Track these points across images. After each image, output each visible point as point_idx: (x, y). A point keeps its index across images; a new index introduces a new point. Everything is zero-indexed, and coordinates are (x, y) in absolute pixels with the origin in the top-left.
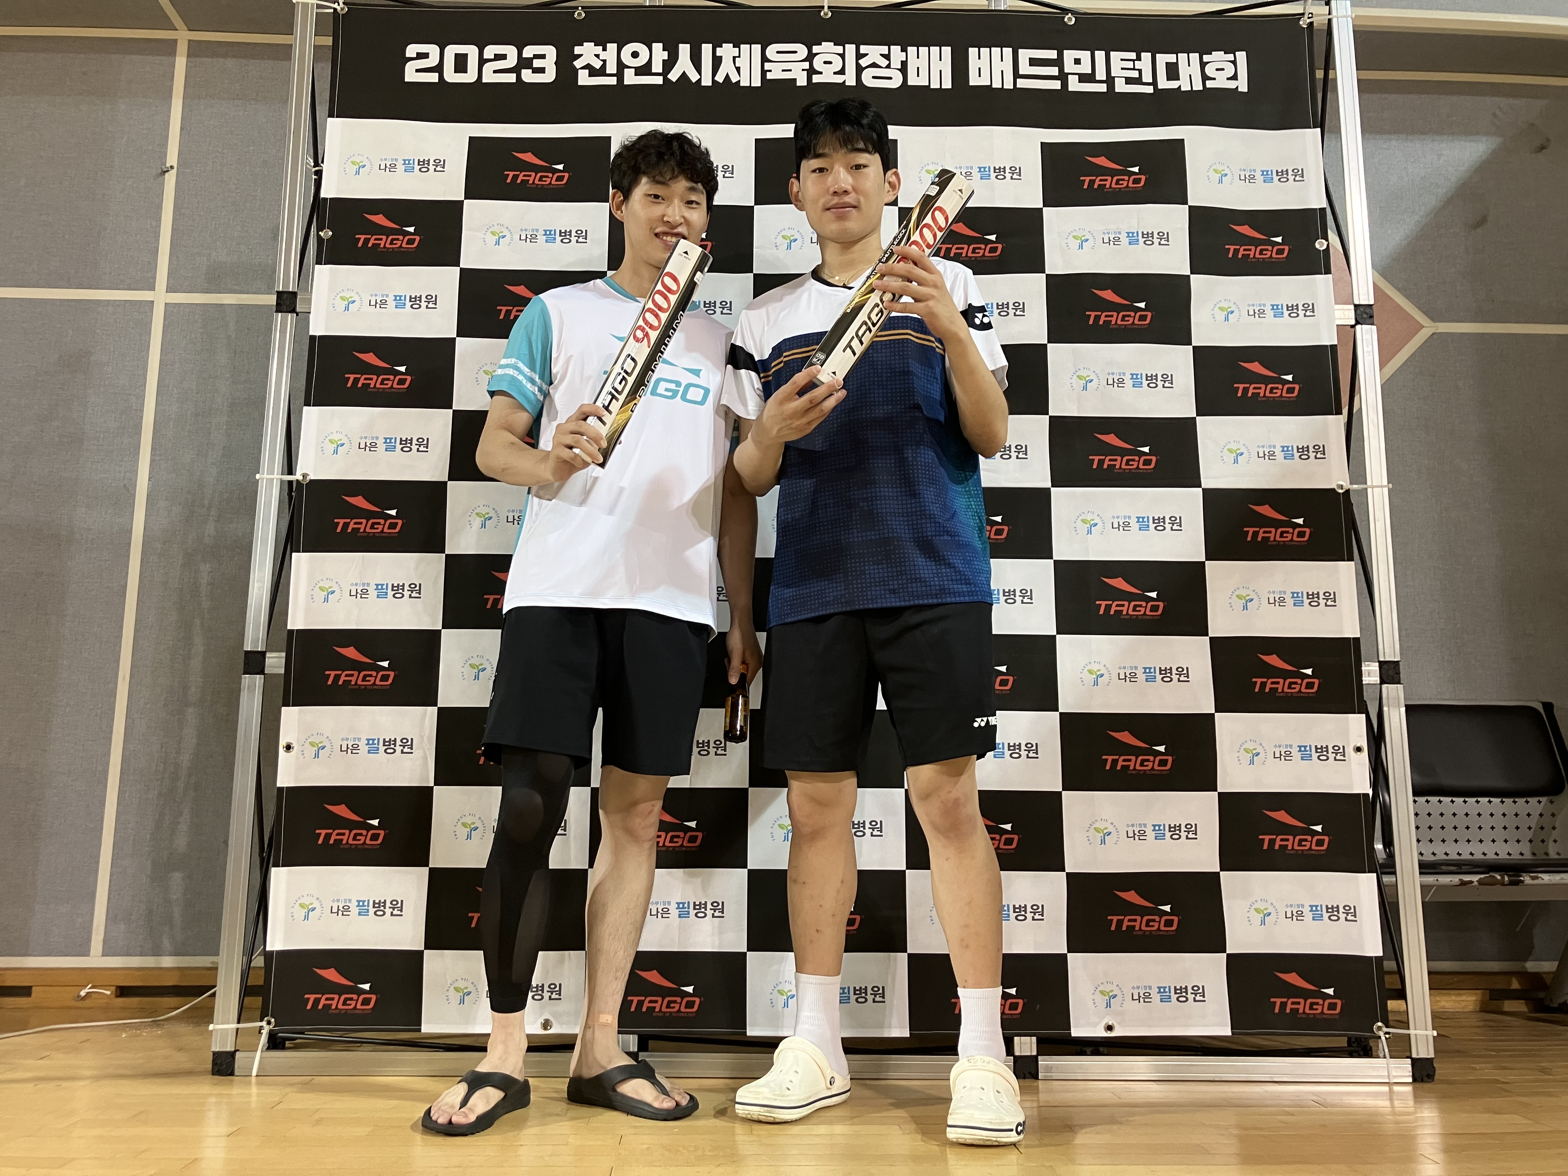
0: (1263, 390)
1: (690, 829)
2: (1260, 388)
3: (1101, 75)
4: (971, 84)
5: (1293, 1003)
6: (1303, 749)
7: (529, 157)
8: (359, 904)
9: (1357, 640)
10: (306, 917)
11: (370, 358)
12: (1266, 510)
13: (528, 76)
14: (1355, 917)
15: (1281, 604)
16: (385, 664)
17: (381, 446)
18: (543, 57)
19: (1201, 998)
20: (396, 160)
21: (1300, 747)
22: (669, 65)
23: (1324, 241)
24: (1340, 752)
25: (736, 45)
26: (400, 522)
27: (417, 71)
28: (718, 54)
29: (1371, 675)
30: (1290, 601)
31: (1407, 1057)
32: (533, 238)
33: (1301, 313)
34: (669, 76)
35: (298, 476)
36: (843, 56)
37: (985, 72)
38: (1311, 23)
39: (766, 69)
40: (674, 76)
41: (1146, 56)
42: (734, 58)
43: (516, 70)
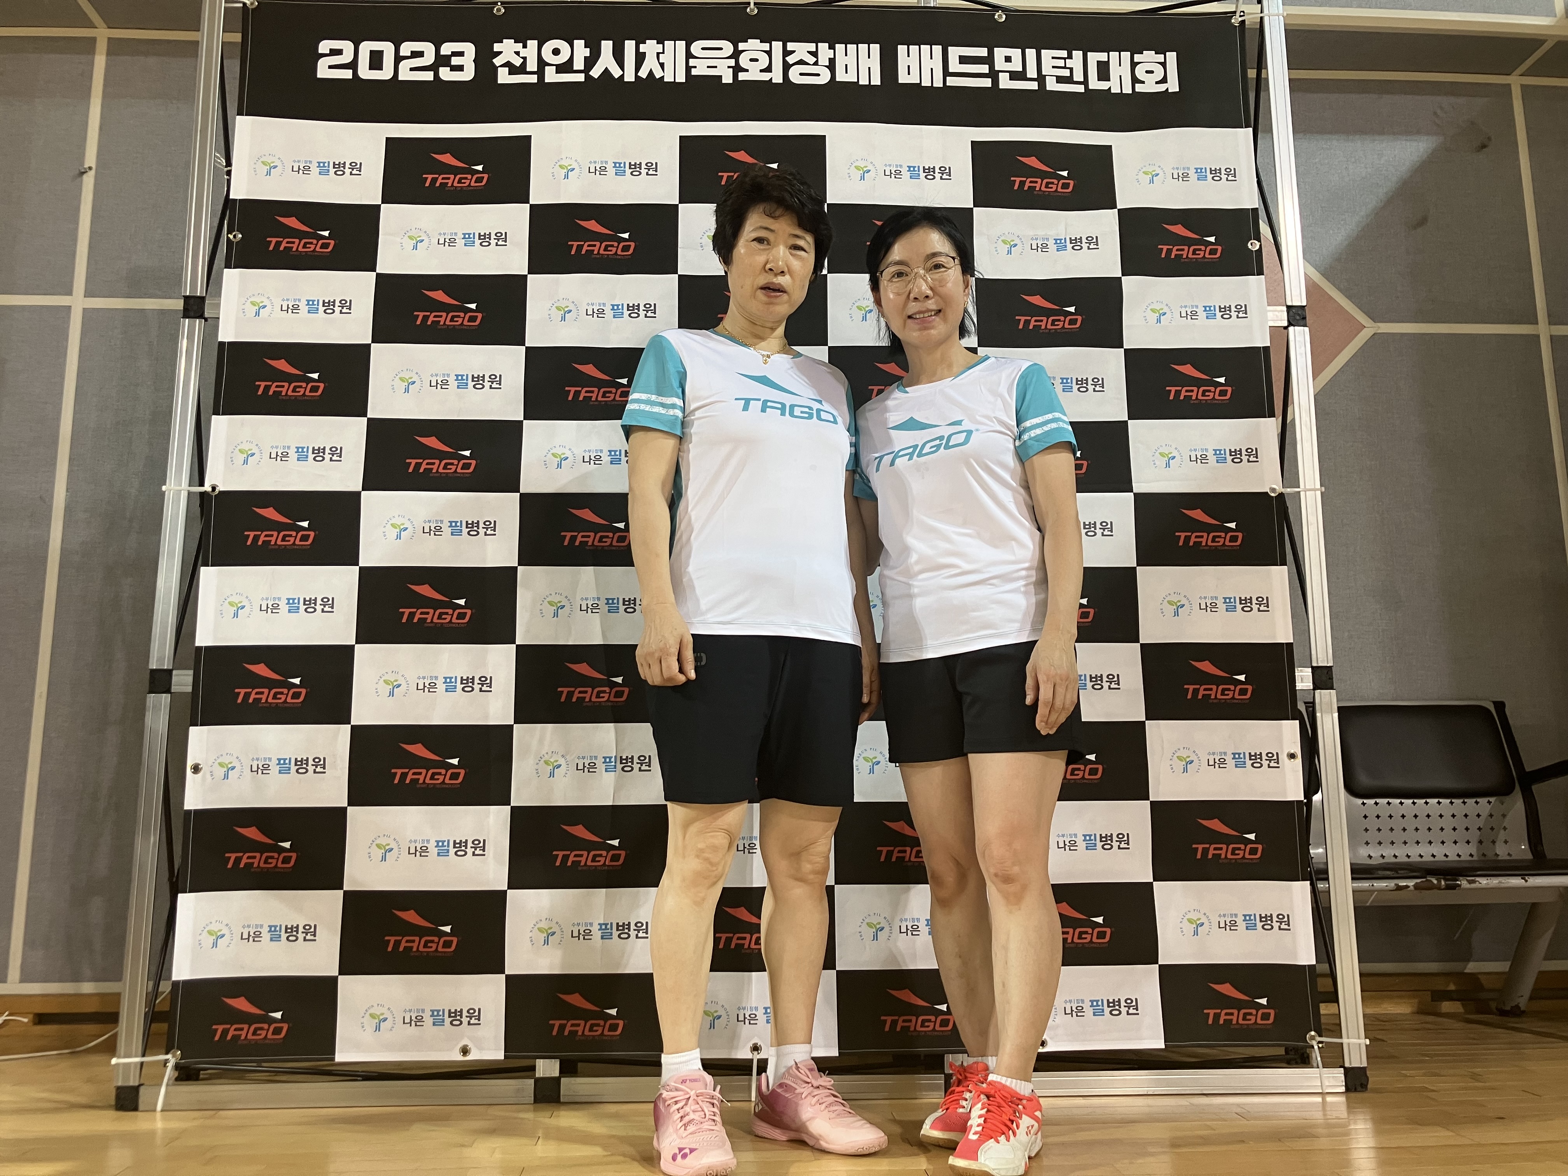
0: (1196, 393)
1: (613, 847)
2: (1192, 391)
3: (1032, 73)
4: (901, 81)
5: (1226, 1014)
6: (1237, 756)
7: (447, 159)
8: (271, 929)
9: (1290, 645)
10: (215, 945)
11: (282, 365)
12: (1197, 514)
13: (445, 74)
14: (1289, 926)
15: (1213, 610)
16: (297, 681)
17: (293, 455)
18: (461, 54)
19: (1135, 1011)
20: (310, 162)
21: (1234, 754)
22: (590, 62)
23: (1256, 242)
24: (1273, 759)
25: (660, 42)
26: (312, 534)
27: (330, 67)
28: (641, 51)
29: (1304, 680)
30: (1222, 607)
31: (1341, 1067)
32: (452, 242)
33: (1234, 314)
34: (590, 73)
35: (207, 488)
36: (769, 53)
37: (915, 70)
38: (1243, 22)
39: (690, 65)
40: (596, 73)
41: (1078, 55)
42: (658, 54)
43: (433, 68)
